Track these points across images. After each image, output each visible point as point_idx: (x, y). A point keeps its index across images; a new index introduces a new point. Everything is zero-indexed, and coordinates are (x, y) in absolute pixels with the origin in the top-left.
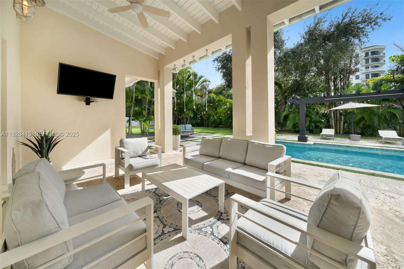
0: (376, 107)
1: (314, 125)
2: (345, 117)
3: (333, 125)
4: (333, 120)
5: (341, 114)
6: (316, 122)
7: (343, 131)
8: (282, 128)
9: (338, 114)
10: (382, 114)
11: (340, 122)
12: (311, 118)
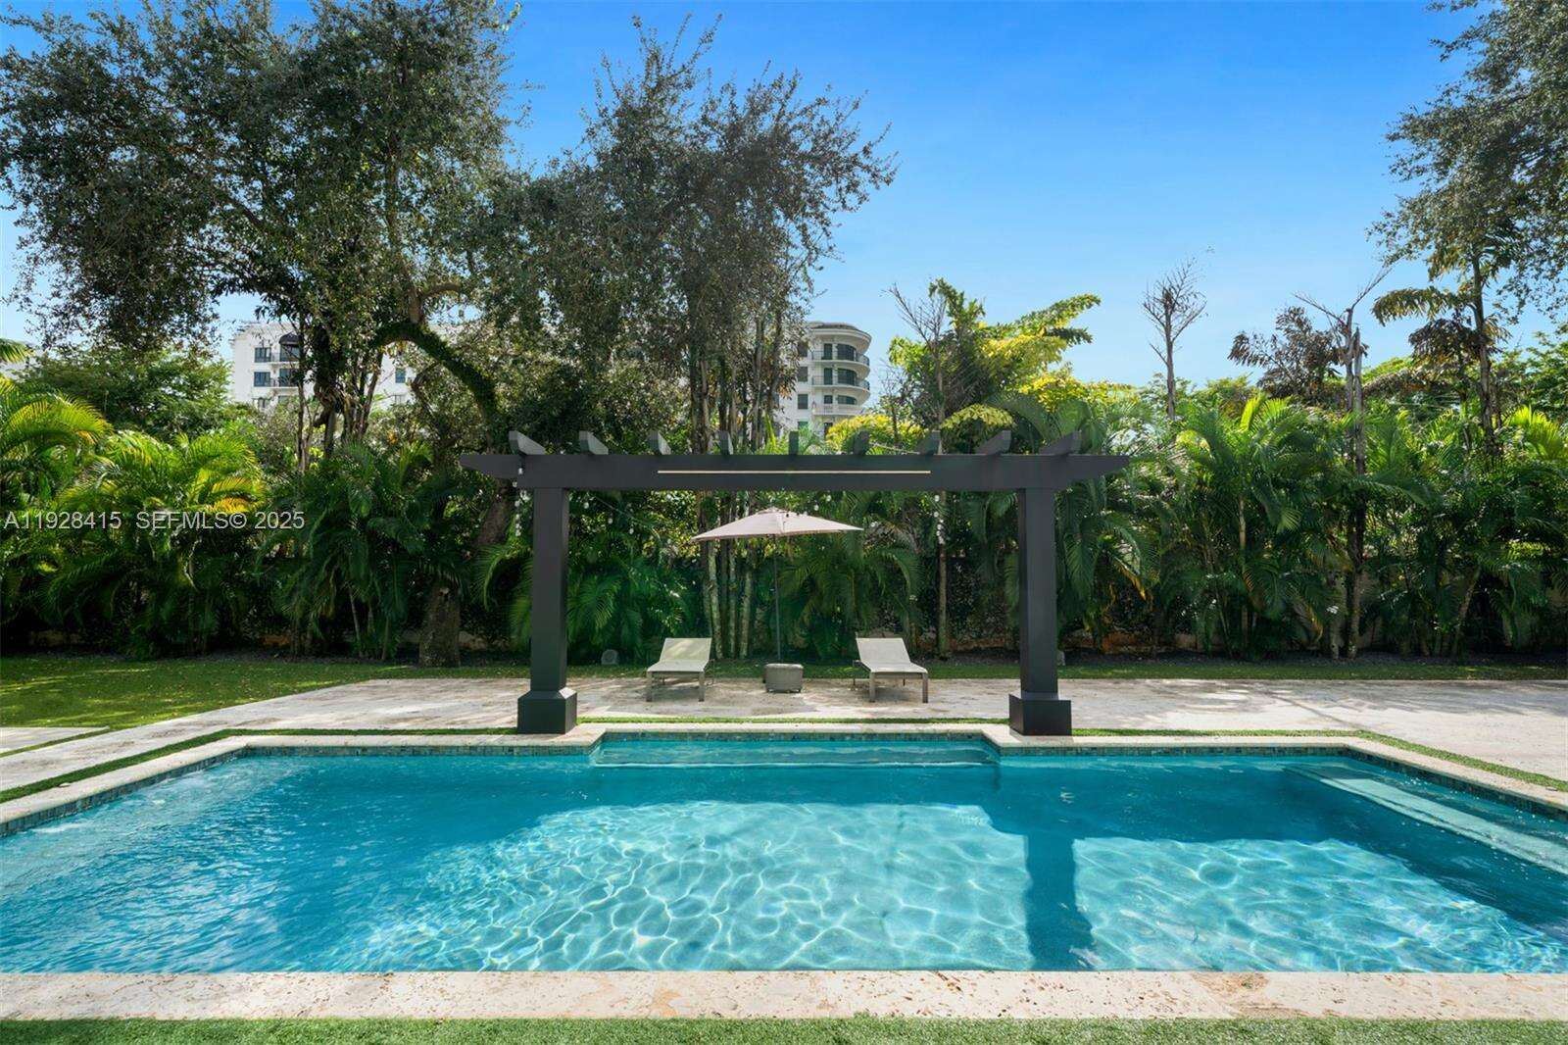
0: (849, 531)
1: (637, 618)
2: (758, 577)
3: (716, 616)
4: (715, 591)
5: (741, 563)
6: (644, 603)
7: (750, 642)
8: (494, 637)
9: (732, 560)
10: (866, 569)
11: (739, 603)
12: (626, 582)
